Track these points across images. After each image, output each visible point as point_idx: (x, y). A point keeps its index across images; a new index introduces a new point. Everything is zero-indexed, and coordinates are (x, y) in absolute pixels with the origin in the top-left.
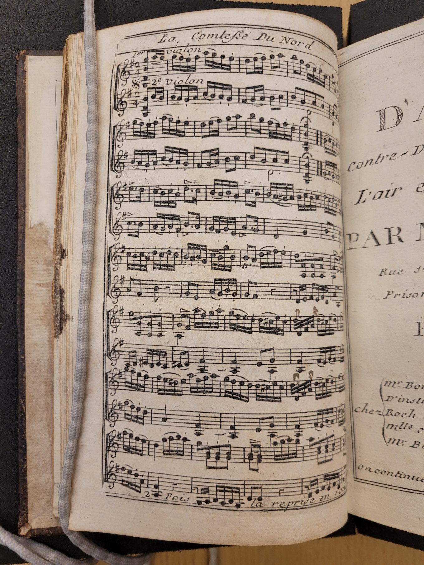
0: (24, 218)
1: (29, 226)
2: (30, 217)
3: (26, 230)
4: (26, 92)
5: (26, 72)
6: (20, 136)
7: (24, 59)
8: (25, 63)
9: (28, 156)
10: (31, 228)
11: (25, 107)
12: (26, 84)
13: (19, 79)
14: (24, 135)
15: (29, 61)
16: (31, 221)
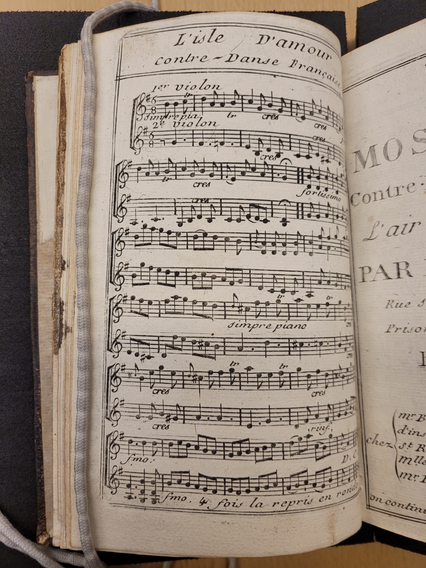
0: (35, 234)
1: (41, 242)
2: (41, 233)
3: (38, 246)
4: (34, 112)
5: (34, 92)
6: (30, 155)
7: (32, 80)
8: (33, 83)
9: (38, 174)
10: (42, 244)
11: (34, 126)
12: (34, 104)
13: (28, 99)
14: (34, 153)
15: (36, 82)
16: (42, 236)
